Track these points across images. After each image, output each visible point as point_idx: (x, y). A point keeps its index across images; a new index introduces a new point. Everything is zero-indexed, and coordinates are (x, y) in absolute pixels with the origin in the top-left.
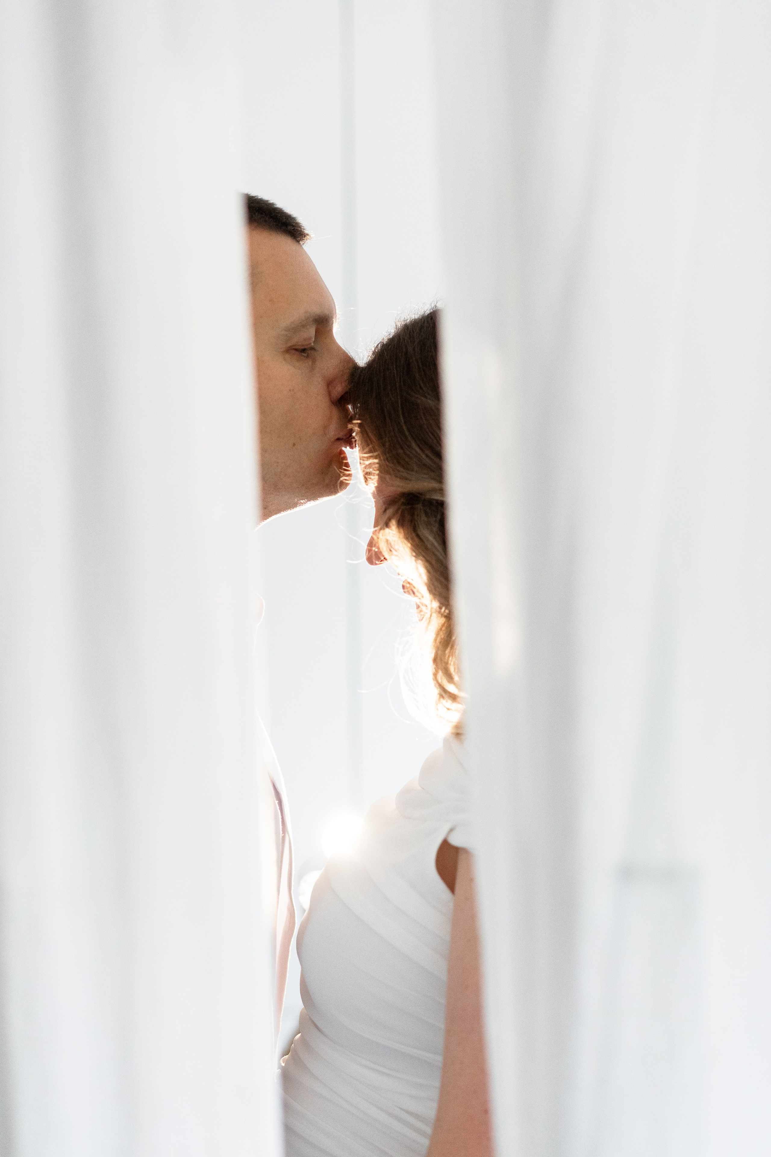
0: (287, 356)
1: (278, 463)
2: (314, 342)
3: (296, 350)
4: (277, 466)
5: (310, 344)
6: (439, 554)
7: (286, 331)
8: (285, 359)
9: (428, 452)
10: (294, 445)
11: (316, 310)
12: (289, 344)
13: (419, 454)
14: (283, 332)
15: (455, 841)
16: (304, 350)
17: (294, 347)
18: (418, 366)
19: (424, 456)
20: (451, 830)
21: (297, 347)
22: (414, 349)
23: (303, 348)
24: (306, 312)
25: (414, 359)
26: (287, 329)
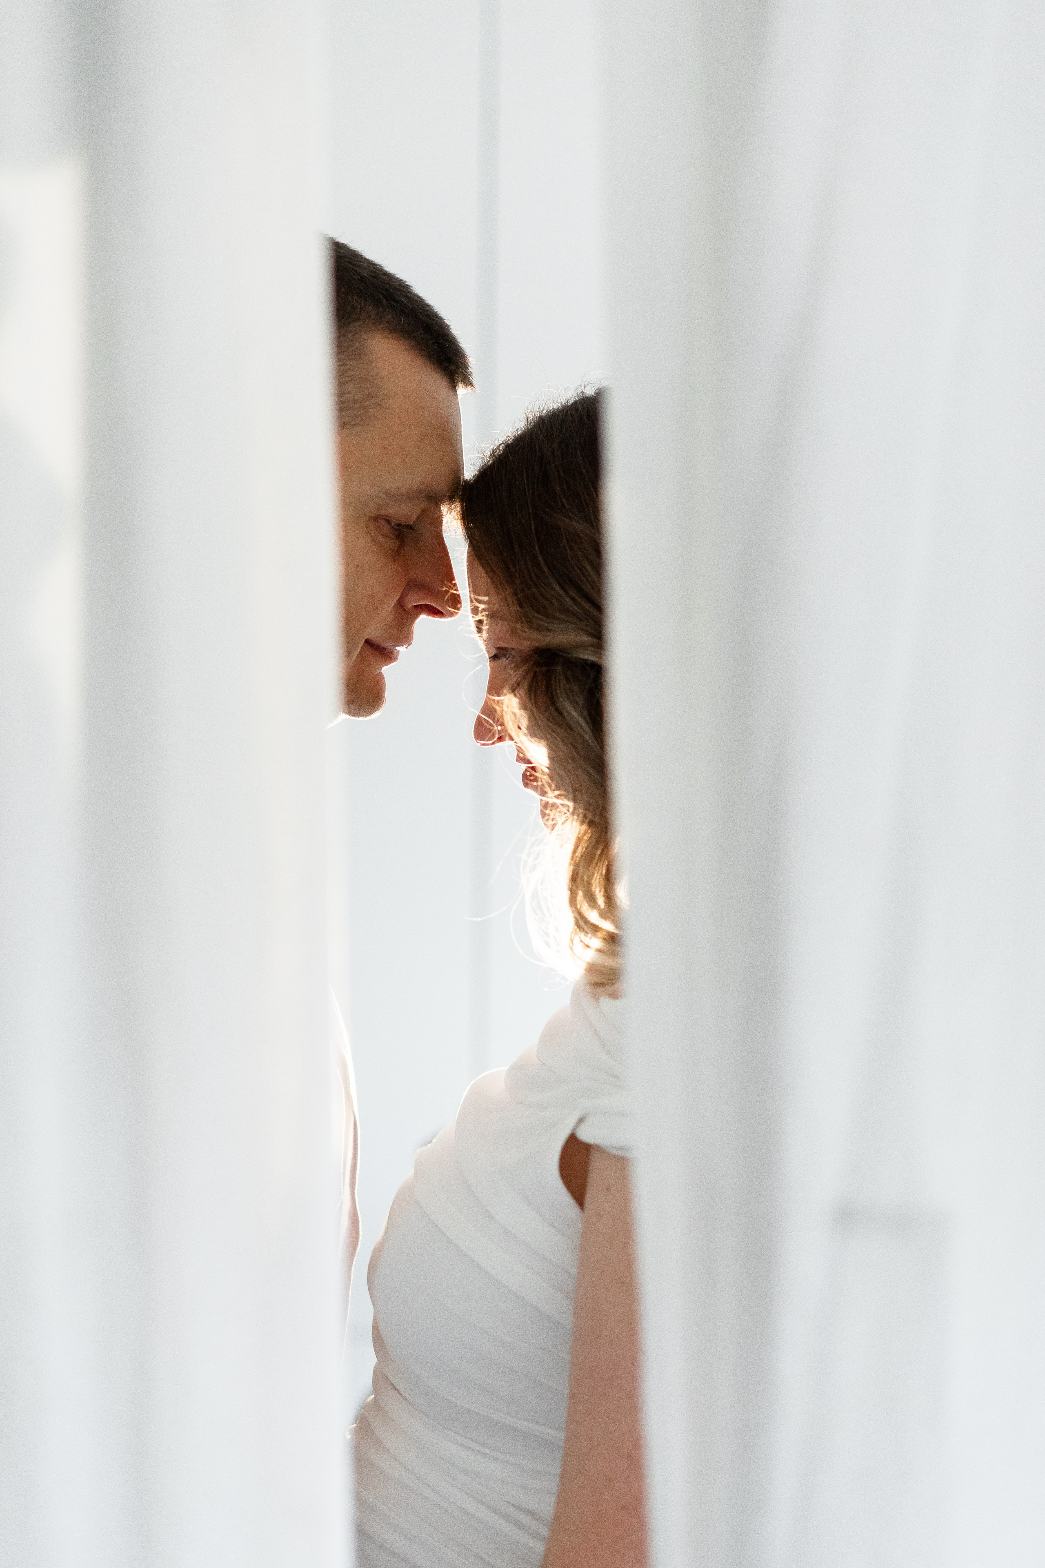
6: (587, 738)
9: (573, 594)
13: (561, 596)
15: (586, 1135)
18: (559, 475)
19: (567, 599)
20: (580, 1121)
22: (553, 452)
25: (553, 465)
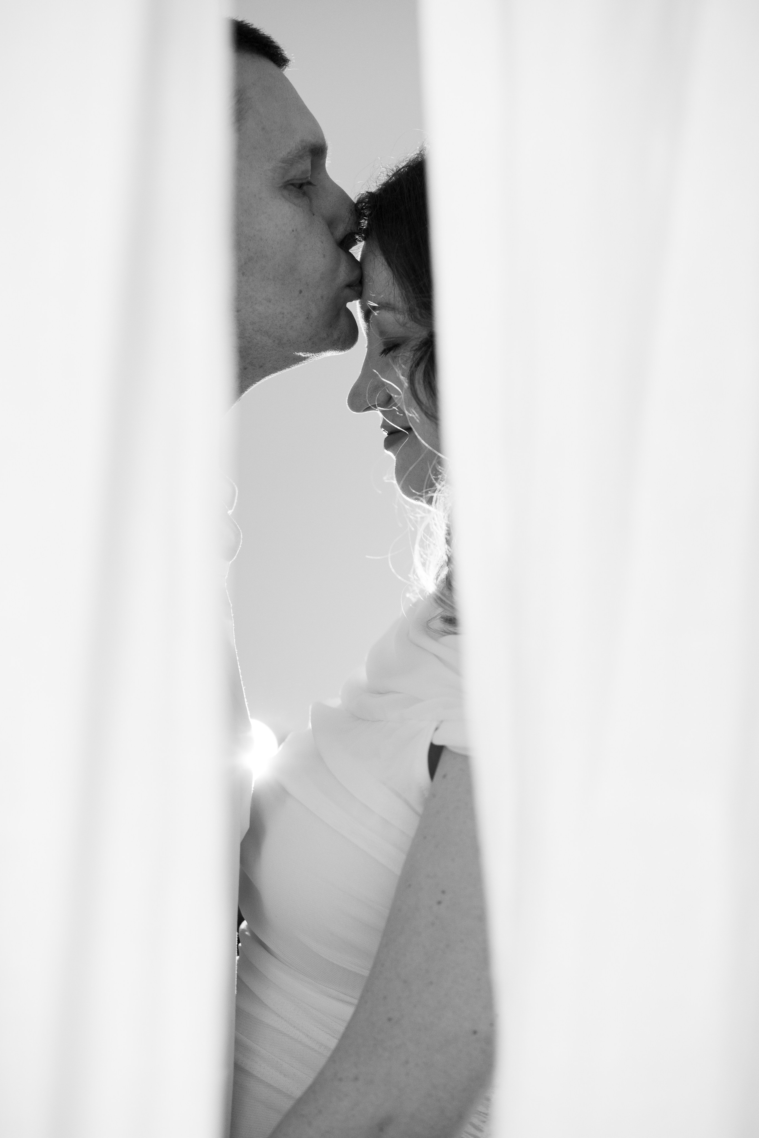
0: (286, 193)
1: (283, 314)
2: (311, 176)
3: (293, 184)
4: (283, 317)
5: (307, 178)
7: (283, 162)
8: (283, 196)
10: (301, 292)
11: (311, 139)
12: (287, 178)
14: (280, 164)
16: (301, 186)
17: (290, 182)
21: (295, 182)
23: (300, 182)
24: (302, 141)
26: (284, 161)
